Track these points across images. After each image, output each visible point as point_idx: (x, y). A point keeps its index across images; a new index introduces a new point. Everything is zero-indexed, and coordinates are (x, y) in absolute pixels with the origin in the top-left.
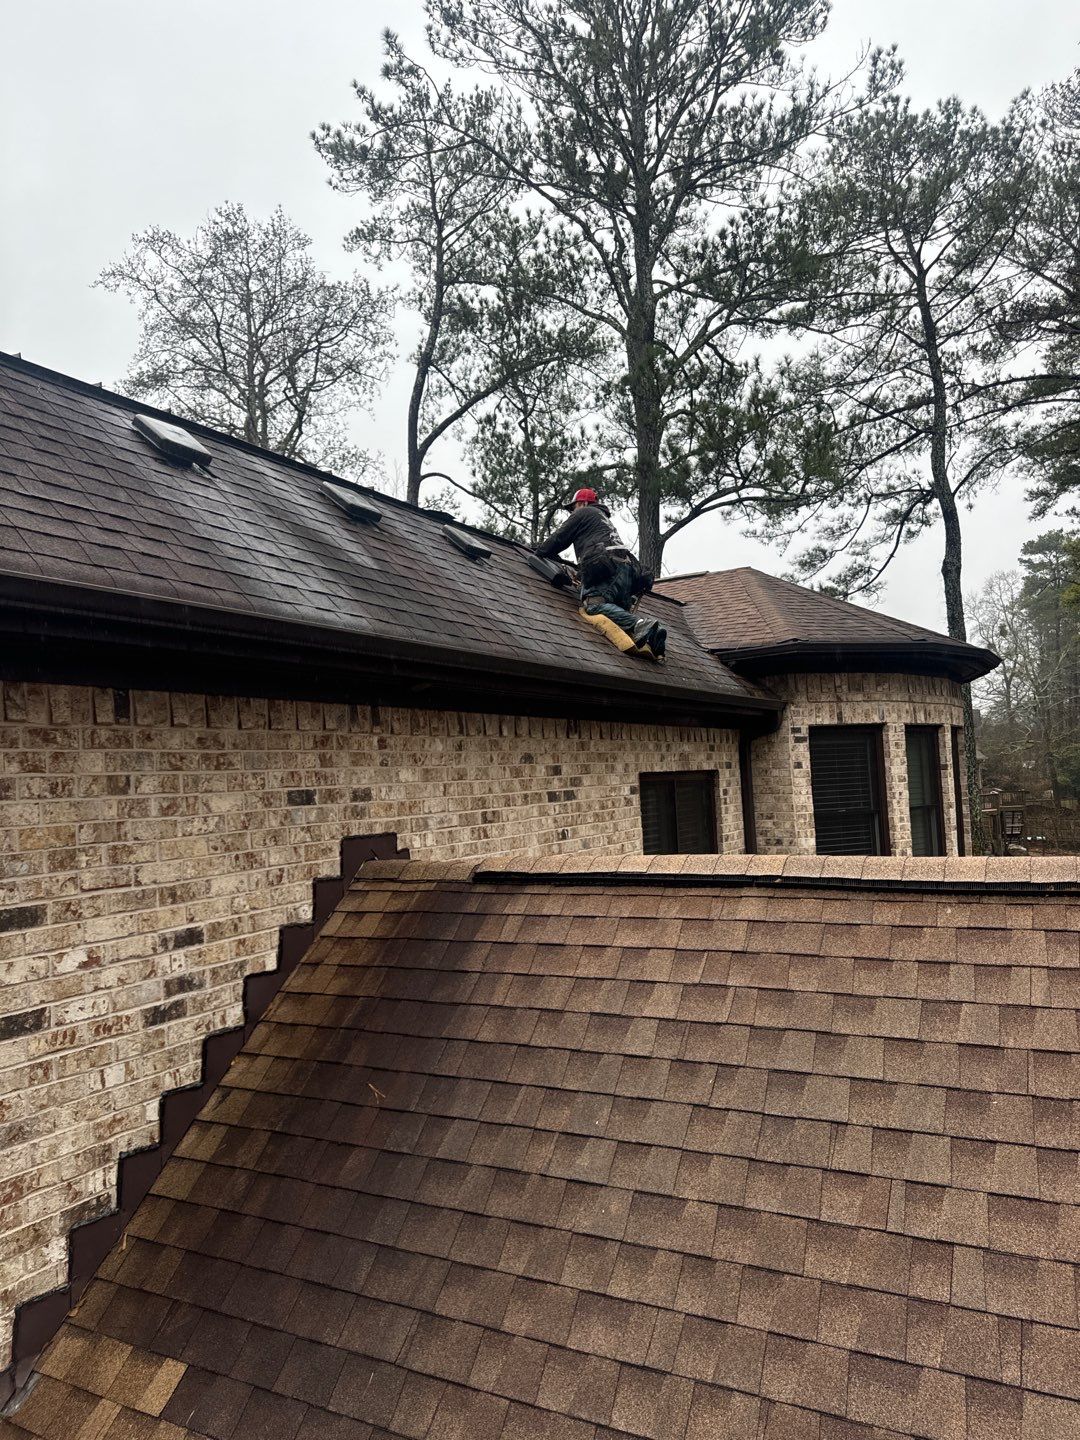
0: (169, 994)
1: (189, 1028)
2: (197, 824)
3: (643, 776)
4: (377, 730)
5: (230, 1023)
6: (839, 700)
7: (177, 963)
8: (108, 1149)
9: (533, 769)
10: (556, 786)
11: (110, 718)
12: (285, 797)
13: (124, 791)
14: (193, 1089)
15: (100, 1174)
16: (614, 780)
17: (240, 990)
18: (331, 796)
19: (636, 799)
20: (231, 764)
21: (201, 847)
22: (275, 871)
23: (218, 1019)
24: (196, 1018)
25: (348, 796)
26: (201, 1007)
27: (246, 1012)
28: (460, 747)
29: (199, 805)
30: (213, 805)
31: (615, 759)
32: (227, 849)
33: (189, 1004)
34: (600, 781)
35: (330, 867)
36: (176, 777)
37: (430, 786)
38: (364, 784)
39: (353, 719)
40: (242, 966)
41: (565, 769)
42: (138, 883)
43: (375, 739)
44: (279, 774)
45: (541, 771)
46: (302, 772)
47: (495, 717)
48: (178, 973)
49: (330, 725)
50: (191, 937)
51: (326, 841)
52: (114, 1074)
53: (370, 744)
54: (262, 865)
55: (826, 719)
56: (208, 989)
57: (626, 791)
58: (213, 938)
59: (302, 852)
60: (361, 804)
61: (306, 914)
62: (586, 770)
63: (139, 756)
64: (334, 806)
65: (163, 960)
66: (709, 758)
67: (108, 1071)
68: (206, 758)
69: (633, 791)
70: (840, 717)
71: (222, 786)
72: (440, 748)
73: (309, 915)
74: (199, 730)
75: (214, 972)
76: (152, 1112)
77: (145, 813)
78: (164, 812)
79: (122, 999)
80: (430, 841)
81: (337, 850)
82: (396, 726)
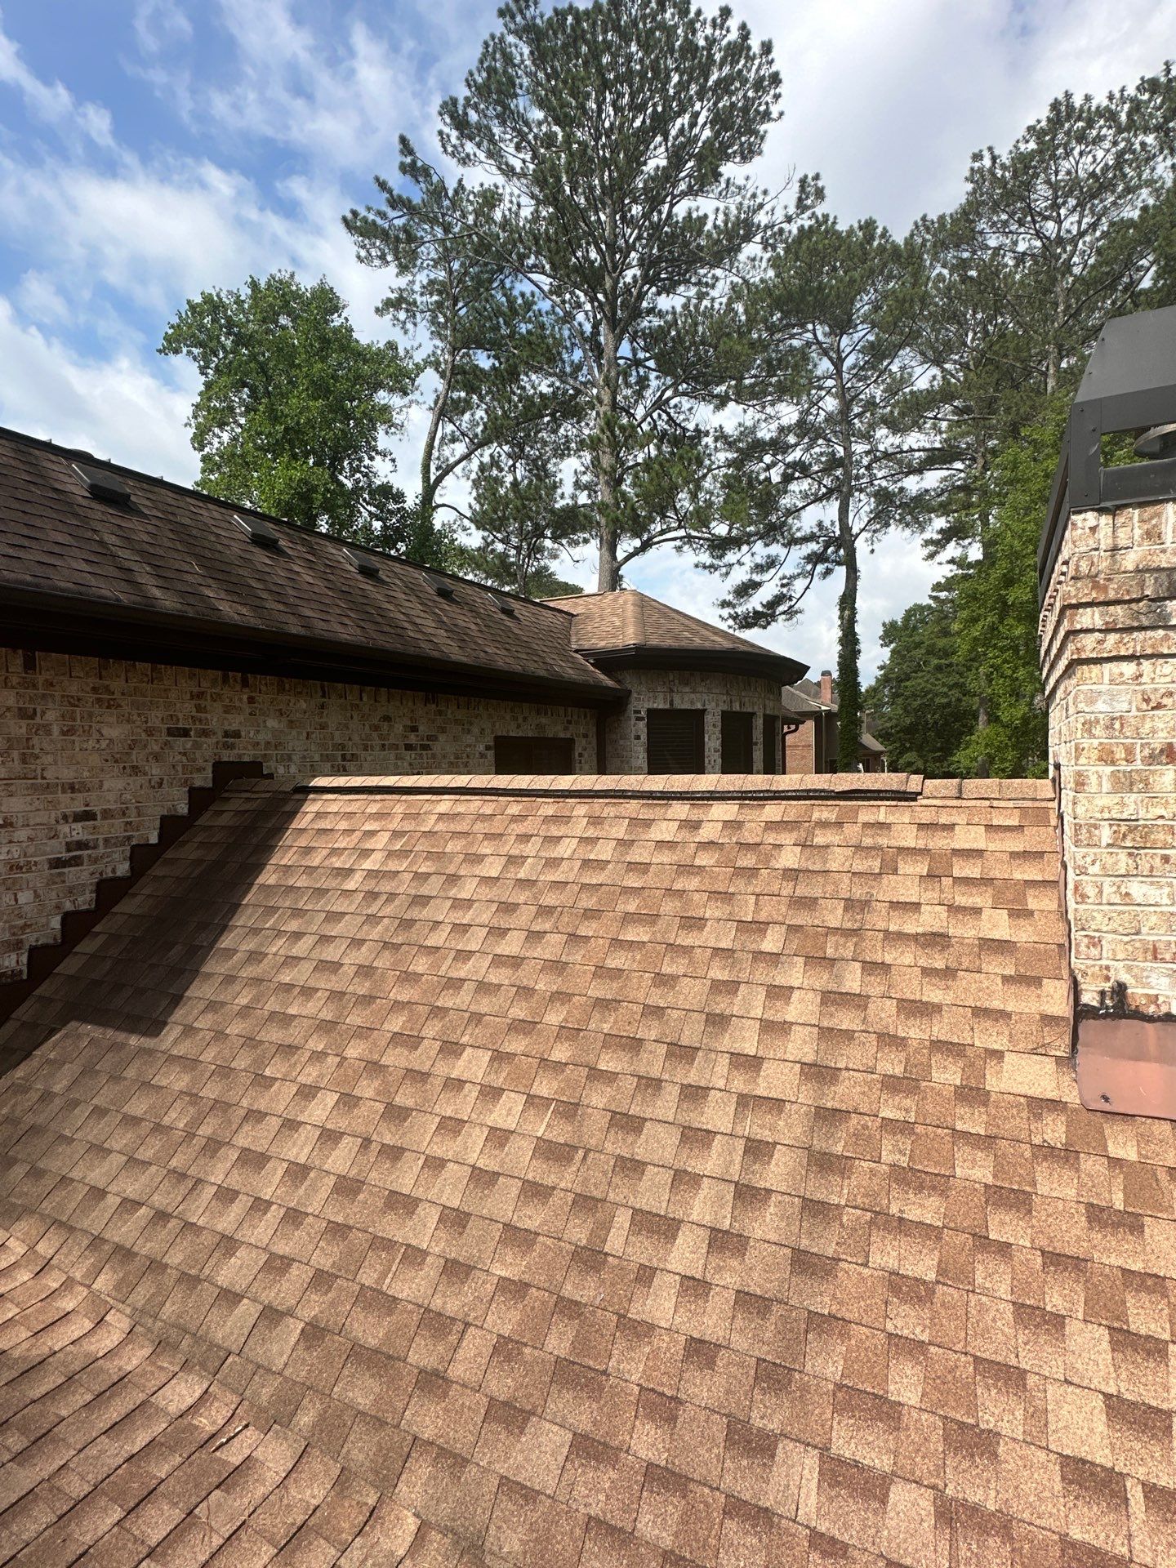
0: (69, 850)
1: (86, 873)
2: (91, 743)
3: (496, 738)
4: (246, 690)
5: (119, 874)
6: (672, 691)
7: (78, 831)
8: (21, 941)
9: (391, 727)
10: (413, 739)
11: (20, 669)
12: (164, 731)
13: (32, 717)
14: (87, 912)
15: (14, 956)
16: (470, 739)
17: (128, 854)
18: (205, 733)
19: (491, 754)
20: (119, 706)
21: (95, 760)
22: (156, 779)
23: (109, 870)
24: (92, 868)
25: (220, 734)
26: (96, 861)
27: (132, 868)
28: (323, 706)
29: (93, 730)
30: (104, 732)
31: (471, 724)
32: (116, 761)
33: (86, 860)
34: (456, 739)
35: (203, 779)
36: (73, 712)
37: (294, 732)
38: (235, 727)
39: (225, 680)
40: (129, 838)
41: (421, 728)
42: (43, 778)
43: (245, 697)
44: (160, 715)
45: (399, 728)
46: (180, 715)
47: (356, 687)
48: (77, 838)
49: (204, 684)
50: (87, 816)
51: (200, 763)
52: (25, 897)
53: (240, 700)
54: (145, 774)
55: (660, 704)
56: (101, 850)
57: (482, 748)
58: (104, 818)
59: (180, 768)
60: (231, 740)
61: (183, 809)
62: (443, 731)
63: (44, 696)
64: (208, 741)
65: (65, 829)
66: (566, 729)
67: (20, 894)
68: (99, 700)
69: (488, 748)
70: (671, 703)
71: (113, 719)
72: (304, 706)
73: (186, 811)
74: (93, 681)
75: (106, 840)
76: (56, 922)
77: (49, 733)
78: (64, 733)
79: (31, 850)
80: (293, 769)
81: (210, 770)
82: (264, 688)
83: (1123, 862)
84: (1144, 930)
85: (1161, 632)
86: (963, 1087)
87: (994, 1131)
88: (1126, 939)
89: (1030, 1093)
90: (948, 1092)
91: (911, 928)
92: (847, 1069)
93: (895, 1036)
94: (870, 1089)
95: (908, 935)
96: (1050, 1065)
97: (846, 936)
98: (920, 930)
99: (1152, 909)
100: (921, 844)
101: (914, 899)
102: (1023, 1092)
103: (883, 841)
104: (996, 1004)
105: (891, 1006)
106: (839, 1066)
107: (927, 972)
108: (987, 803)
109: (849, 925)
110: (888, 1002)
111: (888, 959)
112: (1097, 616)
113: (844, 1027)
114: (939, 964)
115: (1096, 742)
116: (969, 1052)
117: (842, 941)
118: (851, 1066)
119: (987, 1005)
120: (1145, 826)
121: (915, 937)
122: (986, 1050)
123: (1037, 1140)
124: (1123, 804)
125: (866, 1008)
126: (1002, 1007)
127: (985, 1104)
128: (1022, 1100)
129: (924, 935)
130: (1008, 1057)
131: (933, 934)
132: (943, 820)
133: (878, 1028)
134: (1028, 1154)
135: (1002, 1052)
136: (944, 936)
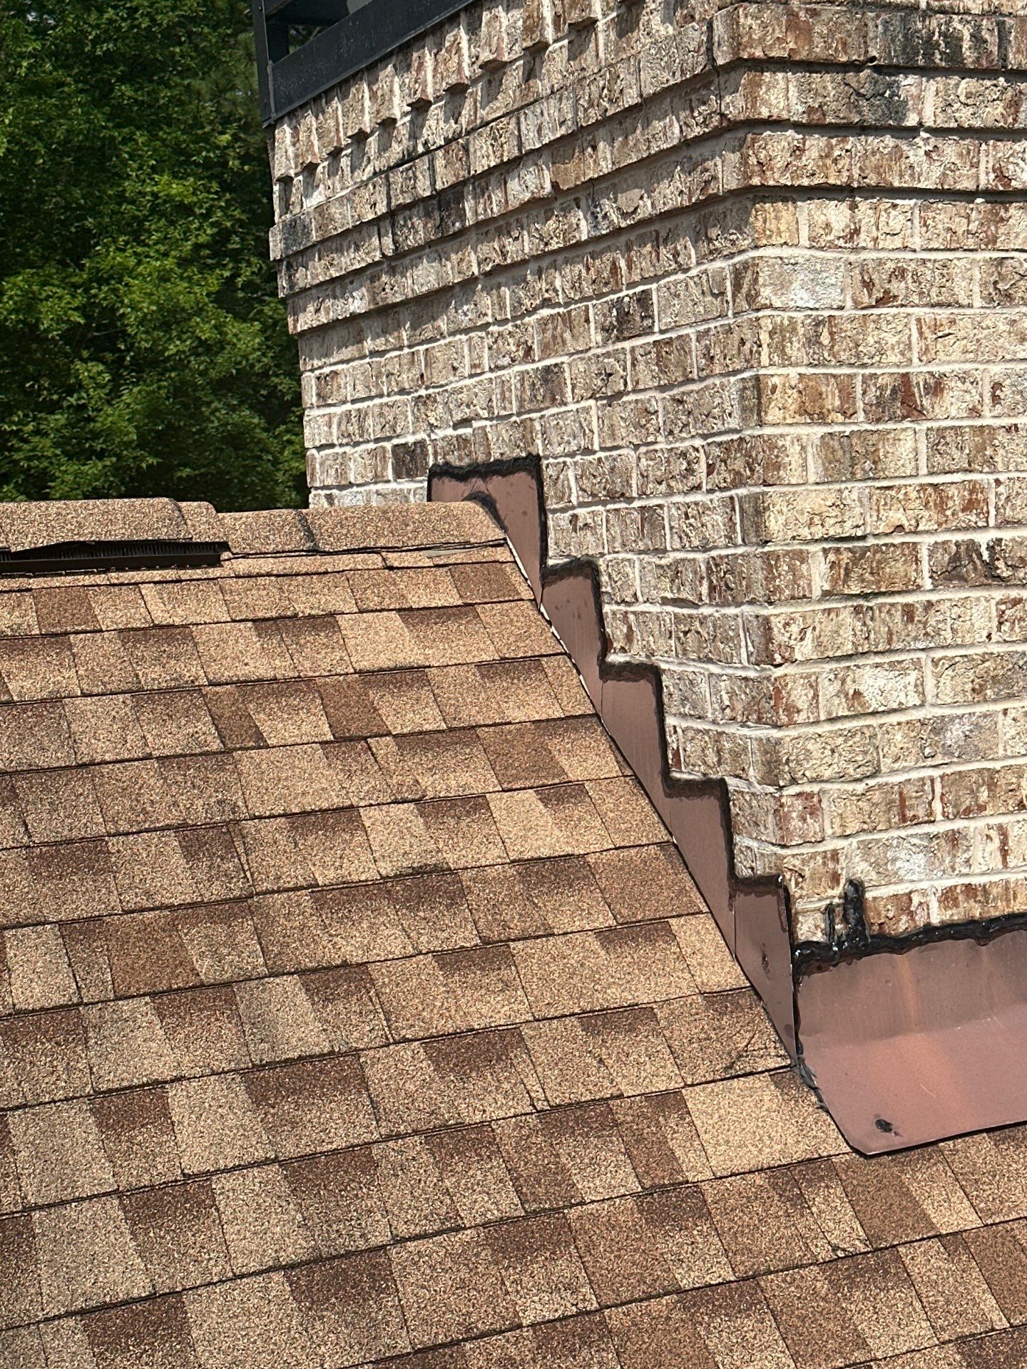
83: (847, 629)
84: (886, 764)
85: (889, 140)
86: (648, 1192)
87: (746, 1264)
88: (860, 788)
89: (765, 1159)
90: (627, 1213)
91: (362, 869)
92: (400, 1241)
93: (460, 1126)
94: (473, 1270)
95: (364, 884)
96: (767, 1092)
97: (227, 919)
98: (386, 868)
99: (894, 719)
100: (280, 667)
101: (335, 799)
102: (753, 1164)
103: (191, 671)
104: (616, 996)
105: (414, 1059)
106: (375, 1241)
107: (450, 960)
108: (375, 560)
109: (216, 891)
110: (406, 1052)
111: (351, 950)
112: (793, 92)
113: (339, 1143)
114: (466, 937)
115: (793, 372)
116: (622, 1112)
117: (220, 931)
118: (403, 1230)
119: (599, 1001)
120: (877, 549)
121: (382, 888)
122: (647, 1096)
123: (824, 1254)
124: (840, 505)
125: (364, 1083)
126: (629, 998)
127: (703, 1212)
128: (759, 1179)
129: (399, 877)
130: (695, 1099)
131: (418, 872)
132: (303, 607)
133: (414, 1118)
134: (823, 1287)
135: (677, 1093)
136: (441, 870)
